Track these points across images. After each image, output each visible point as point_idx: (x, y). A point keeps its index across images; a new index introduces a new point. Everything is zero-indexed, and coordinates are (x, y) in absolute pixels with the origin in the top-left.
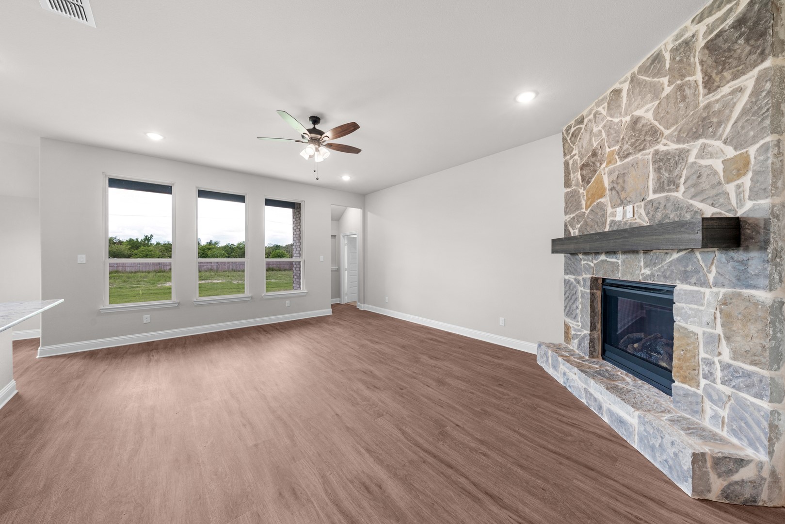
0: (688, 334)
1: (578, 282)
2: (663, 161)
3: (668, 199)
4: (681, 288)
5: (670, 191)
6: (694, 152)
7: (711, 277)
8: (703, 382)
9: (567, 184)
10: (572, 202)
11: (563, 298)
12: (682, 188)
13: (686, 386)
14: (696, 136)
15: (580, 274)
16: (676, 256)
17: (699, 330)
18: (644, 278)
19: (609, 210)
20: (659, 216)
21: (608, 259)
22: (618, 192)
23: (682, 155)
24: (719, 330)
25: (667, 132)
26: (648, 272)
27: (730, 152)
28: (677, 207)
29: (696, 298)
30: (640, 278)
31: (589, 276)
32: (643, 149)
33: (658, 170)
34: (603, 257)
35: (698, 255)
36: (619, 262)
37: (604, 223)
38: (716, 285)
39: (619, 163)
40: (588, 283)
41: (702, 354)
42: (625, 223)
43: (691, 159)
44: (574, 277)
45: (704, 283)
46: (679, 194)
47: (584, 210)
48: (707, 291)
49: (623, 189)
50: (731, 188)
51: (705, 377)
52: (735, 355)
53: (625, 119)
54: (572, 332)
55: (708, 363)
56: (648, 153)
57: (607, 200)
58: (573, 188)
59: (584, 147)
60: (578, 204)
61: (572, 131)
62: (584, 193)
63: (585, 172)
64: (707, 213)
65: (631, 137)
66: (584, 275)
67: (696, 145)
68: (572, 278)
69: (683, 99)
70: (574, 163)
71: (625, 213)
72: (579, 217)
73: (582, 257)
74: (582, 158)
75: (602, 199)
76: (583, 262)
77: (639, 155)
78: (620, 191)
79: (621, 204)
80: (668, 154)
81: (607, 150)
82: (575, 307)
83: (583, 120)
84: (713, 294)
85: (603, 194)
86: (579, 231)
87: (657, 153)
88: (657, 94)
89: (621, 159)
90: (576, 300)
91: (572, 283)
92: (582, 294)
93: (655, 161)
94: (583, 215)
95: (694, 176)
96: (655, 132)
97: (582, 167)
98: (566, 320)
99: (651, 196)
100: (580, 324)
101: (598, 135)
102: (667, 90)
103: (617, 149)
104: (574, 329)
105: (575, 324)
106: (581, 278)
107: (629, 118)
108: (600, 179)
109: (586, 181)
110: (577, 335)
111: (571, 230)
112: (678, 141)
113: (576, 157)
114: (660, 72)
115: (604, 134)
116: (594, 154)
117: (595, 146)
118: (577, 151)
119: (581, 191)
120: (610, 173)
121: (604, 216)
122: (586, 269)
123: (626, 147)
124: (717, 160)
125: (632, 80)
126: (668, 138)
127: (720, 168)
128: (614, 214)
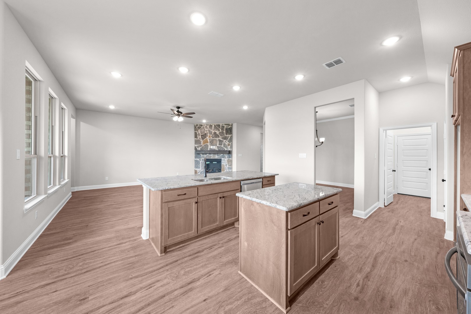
0: (223, 165)
1: (200, 160)
2: (220, 141)
3: (221, 146)
4: (222, 159)
6: (224, 141)
7: (226, 157)
8: (225, 170)
9: (196, 137)
10: (197, 142)
11: (194, 164)
12: (223, 146)
14: (225, 139)
15: (201, 158)
16: (222, 155)
17: (225, 164)
19: (209, 146)
20: (219, 149)
23: (223, 141)
24: (227, 163)
25: (220, 137)
26: (217, 157)
27: (228, 143)
28: (222, 148)
29: (224, 160)
30: (216, 158)
31: (204, 159)
33: (219, 142)
34: (208, 155)
35: (225, 155)
37: (208, 148)
38: (227, 158)
39: (211, 138)
41: (225, 167)
42: (213, 149)
43: (224, 142)
45: (225, 158)
50: (228, 147)
52: (229, 166)
53: (213, 131)
54: (198, 171)
55: (226, 168)
56: (218, 139)
57: (209, 144)
58: (198, 139)
59: (203, 131)
60: (200, 143)
61: (198, 126)
62: (202, 141)
63: (202, 137)
64: (226, 149)
65: (214, 135)
66: (202, 158)
67: (225, 141)
68: (198, 159)
69: (223, 133)
70: (199, 134)
71: (213, 147)
72: (200, 146)
73: (201, 155)
74: (202, 133)
75: (207, 144)
76: (202, 156)
77: (216, 138)
78: (212, 143)
79: (212, 145)
80: (221, 140)
81: (209, 135)
82: (199, 166)
83: (202, 126)
84: (226, 159)
85: (208, 143)
86: (200, 149)
87: (219, 139)
88: (219, 131)
89: (212, 137)
90: (200, 164)
91: (198, 160)
92: (202, 163)
93: (219, 140)
94: (202, 146)
95: (224, 144)
96: (219, 136)
97: (202, 136)
98: (196, 169)
99: (218, 145)
100: (201, 169)
101: (207, 131)
102: (221, 131)
103: (211, 135)
104: (199, 170)
105: (199, 169)
106: (201, 159)
107: (214, 131)
108: (207, 140)
109: (203, 139)
110: (200, 172)
111: (197, 148)
112: (222, 139)
113: (200, 132)
114: (220, 127)
115: (208, 132)
116: (205, 134)
117: (206, 132)
118: (200, 131)
119: (201, 140)
120: (209, 139)
121: (208, 147)
122: (203, 157)
123: (213, 136)
124: (227, 143)
125: (215, 125)
126: (221, 138)
127: (227, 144)
128: (210, 147)
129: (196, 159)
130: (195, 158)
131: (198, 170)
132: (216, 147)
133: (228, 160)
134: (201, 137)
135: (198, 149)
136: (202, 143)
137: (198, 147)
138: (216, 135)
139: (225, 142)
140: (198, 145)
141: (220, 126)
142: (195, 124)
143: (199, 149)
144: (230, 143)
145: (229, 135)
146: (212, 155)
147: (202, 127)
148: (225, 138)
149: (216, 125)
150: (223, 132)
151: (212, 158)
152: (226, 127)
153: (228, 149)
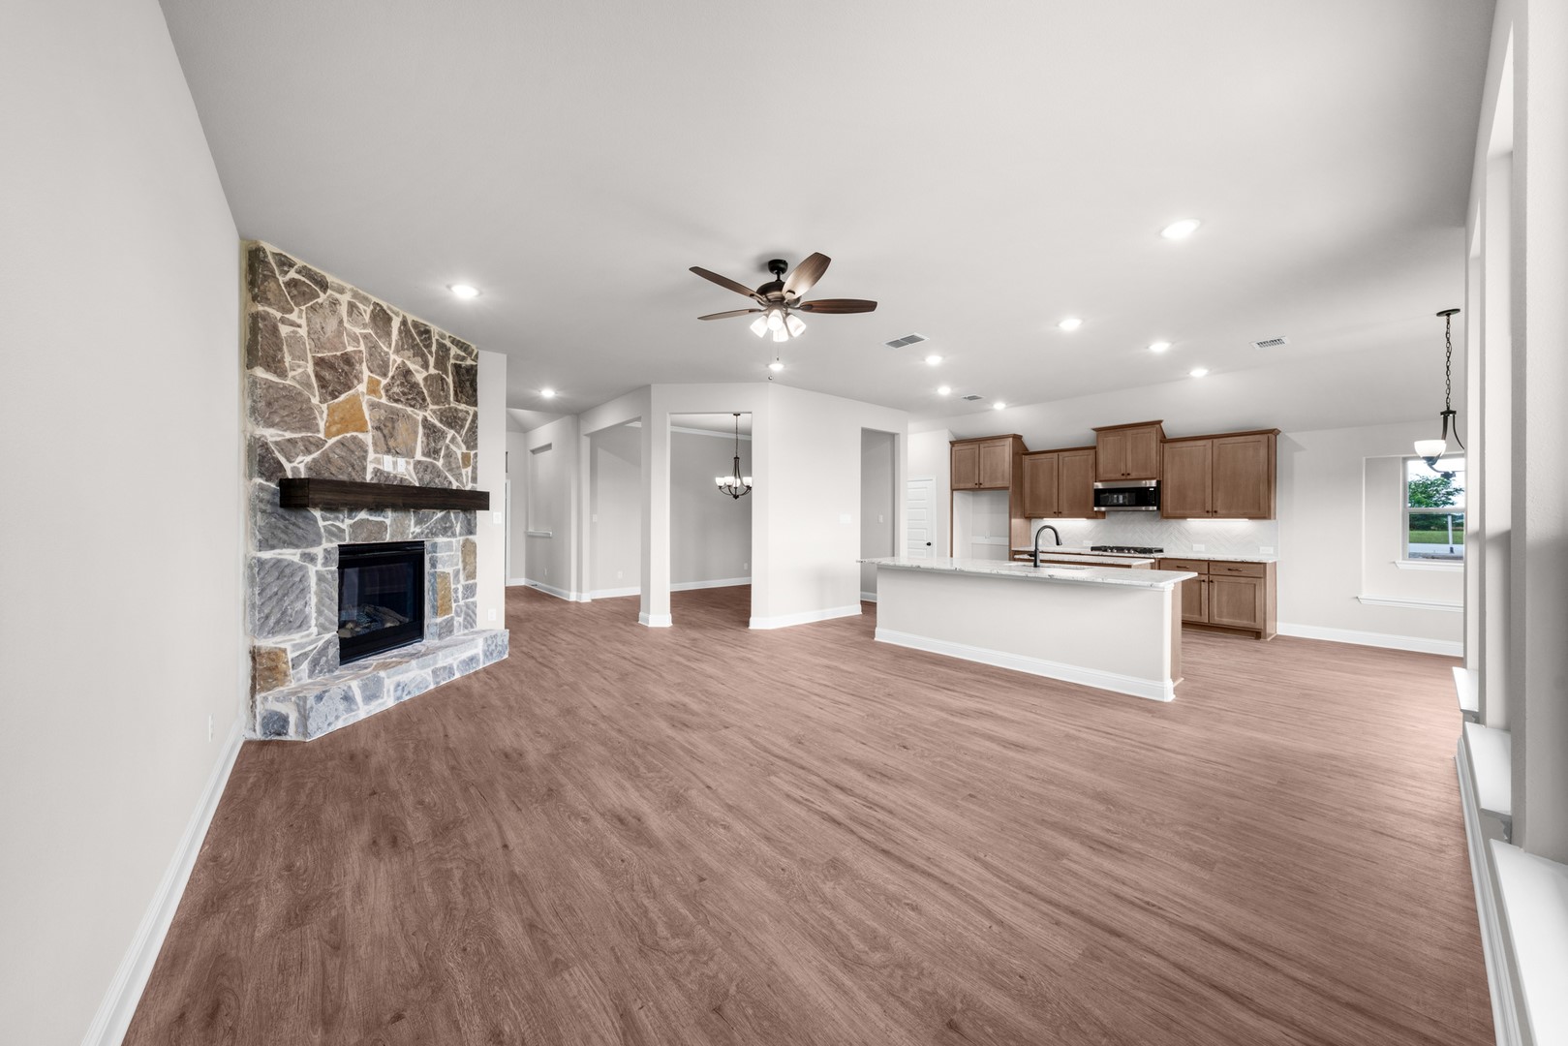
0: (445, 576)
1: (312, 559)
2: (428, 429)
3: (432, 464)
5: (435, 459)
6: (449, 437)
7: (458, 530)
8: (454, 605)
9: (260, 356)
12: (441, 461)
13: (446, 617)
14: (450, 426)
15: (315, 543)
16: (439, 515)
17: (449, 570)
18: (414, 538)
19: (371, 456)
20: (427, 478)
21: (372, 518)
22: (385, 436)
23: (443, 435)
24: (460, 566)
25: (431, 407)
26: (418, 530)
27: (465, 451)
28: (438, 473)
29: (449, 547)
30: (411, 537)
31: (335, 544)
32: (413, 406)
33: (427, 436)
34: (363, 515)
35: (452, 515)
36: (388, 522)
37: (364, 468)
38: (461, 535)
39: (384, 400)
40: (336, 556)
41: (453, 587)
42: (395, 477)
43: (447, 441)
44: (299, 551)
45: (454, 535)
46: (440, 463)
47: (321, 435)
48: (454, 540)
49: (392, 436)
50: (464, 471)
51: (455, 601)
53: (393, 357)
54: (290, 655)
55: (456, 590)
56: (419, 415)
57: (368, 438)
58: (288, 382)
59: (329, 334)
60: (307, 421)
61: (292, 274)
62: (324, 407)
63: (327, 375)
64: (455, 485)
65: (402, 384)
66: (326, 545)
67: (451, 433)
68: (291, 555)
69: (443, 390)
70: (295, 339)
71: (395, 464)
72: (309, 446)
73: (317, 514)
74: (319, 345)
75: (360, 435)
76: (321, 523)
77: (409, 410)
78: (388, 431)
79: (388, 451)
80: (434, 426)
81: (366, 374)
82: (299, 605)
83: (324, 285)
84: (457, 541)
85: (363, 429)
86: (309, 468)
87: (425, 420)
88: (426, 366)
89: (390, 398)
90: (304, 591)
91: (290, 564)
92: (321, 578)
93: (424, 427)
94: (319, 444)
95: (449, 455)
96: (424, 400)
97: (320, 363)
98: (267, 643)
99: (419, 456)
100: (314, 630)
101: (356, 339)
102: (432, 371)
103: (384, 382)
104: (296, 647)
105: (297, 637)
106: (318, 551)
107: (399, 360)
108: (355, 402)
109: (330, 390)
110: (306, 655)
111: (283, 460)
112: (441, 421)
113: (303, 332)
114: (428, 346)
115: (362, 347)
116: (347, 359)
117: (350, 349)
118: (303, 322)
119: (315, 400)
120: (373, 406)
121: (365, 458)
122: (332, 533)
123: (396, 389)
124: (459, 450)
125: (404, 322)
126: (434, 412)
127: (460, 456)
128: (378, 461)
129: (267, 555)
130: (265, 544)
131: (288, 643)
132: (411, 467)
133: (464, 546)
134: (317, 376)
135: (287, 466)
136: (322, 425)
137: (289, 447)
138: (411, 393)
139: (453, 439)
140: (288, 435)
141: (430, 338)
142: (270, 248)
143: (302, 467)
144: (472, 453)
145: (466, 403)
146: (389, 518)
147: (322, 298)
148: (453, 420)
149: (416, 325)
150: (442, 379)
151: (388, 539)
152: (457, 357)
153: (462, 483)
